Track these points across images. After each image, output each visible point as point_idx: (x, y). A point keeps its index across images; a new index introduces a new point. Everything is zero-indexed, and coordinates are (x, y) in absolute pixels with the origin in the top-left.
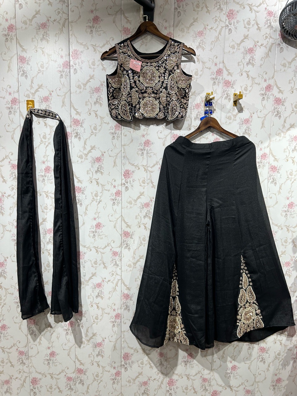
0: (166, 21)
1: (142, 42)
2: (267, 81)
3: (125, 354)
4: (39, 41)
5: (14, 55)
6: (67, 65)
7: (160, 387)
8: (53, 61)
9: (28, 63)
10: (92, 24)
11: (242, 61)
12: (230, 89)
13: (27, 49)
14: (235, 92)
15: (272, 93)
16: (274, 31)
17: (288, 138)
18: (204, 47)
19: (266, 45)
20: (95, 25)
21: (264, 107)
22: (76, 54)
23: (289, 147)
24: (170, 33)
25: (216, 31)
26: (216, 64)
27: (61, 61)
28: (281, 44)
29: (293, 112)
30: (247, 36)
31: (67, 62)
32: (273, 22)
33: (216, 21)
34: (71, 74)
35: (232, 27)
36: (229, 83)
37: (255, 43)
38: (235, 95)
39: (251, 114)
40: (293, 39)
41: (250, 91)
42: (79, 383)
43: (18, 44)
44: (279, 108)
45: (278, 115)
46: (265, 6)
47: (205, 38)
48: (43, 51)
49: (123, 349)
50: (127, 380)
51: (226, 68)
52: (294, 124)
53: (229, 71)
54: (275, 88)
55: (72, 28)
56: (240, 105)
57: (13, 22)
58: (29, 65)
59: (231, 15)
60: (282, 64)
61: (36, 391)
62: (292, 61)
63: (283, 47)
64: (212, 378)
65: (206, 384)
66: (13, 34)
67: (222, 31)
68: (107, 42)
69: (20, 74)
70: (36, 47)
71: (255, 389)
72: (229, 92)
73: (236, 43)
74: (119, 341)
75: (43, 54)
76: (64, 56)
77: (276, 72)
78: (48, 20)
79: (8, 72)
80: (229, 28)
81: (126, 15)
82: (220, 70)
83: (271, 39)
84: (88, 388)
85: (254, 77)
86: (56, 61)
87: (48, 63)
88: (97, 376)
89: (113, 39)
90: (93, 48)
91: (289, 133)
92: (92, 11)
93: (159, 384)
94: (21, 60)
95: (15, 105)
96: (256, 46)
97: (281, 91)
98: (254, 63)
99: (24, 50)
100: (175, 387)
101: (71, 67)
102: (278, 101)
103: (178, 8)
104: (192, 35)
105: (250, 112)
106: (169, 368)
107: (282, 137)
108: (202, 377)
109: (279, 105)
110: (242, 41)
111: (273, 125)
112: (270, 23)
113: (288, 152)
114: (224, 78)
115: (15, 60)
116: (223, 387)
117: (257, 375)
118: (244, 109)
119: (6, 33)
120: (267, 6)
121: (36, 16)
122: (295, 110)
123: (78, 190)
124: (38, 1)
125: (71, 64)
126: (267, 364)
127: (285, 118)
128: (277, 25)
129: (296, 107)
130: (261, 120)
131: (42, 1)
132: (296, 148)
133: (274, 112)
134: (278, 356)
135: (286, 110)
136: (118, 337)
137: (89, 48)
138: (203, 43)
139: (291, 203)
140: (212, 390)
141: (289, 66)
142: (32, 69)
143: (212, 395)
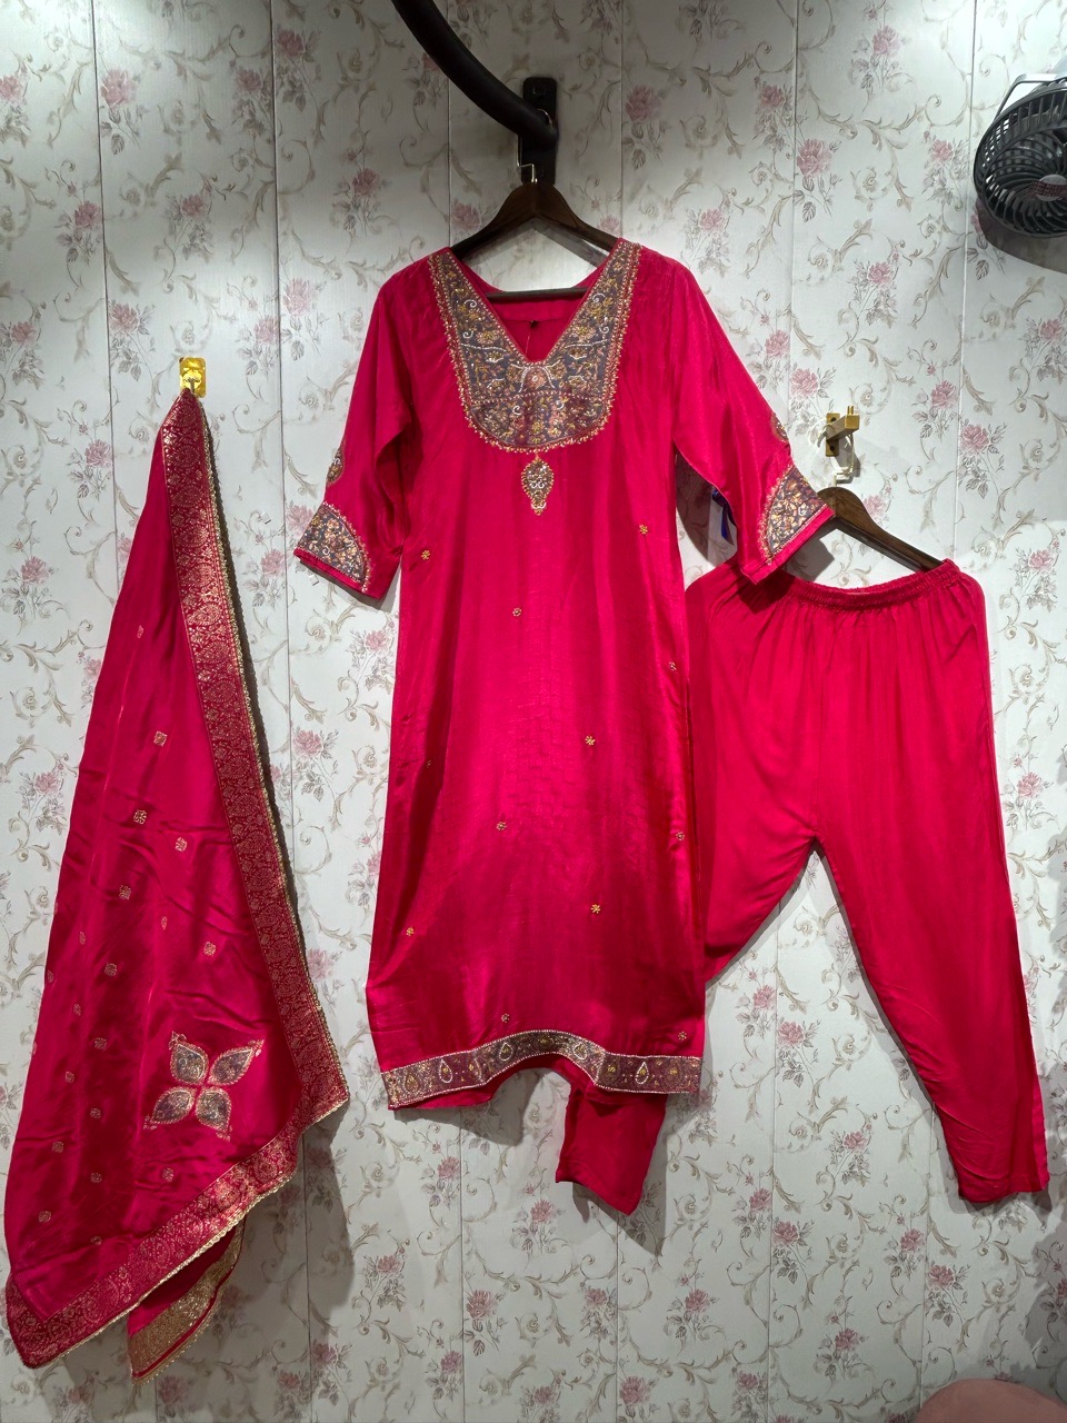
0: (596, 183)
1: (520, 251)
2: (938, 372)
3: (476, 1294)
4: (179, 256)
5: (97, 305)
6: (273, 330)
7: (595, 1405)
8: (225, 318)
9: (141, 329)
10: (351, 197)
11: (852, 306)
12: (814, 398)
13: (138, 284)
14: (831, 407)
15: (955, 410)
16: (957, 208)
17: (1012, 558)
18: (726, 263)
19: (931, 254)
20: (362, 201)
21: (931, 457)
22: (301, 295)
23: (1016, 589)
24: (609, 219)
25: (763, 211)
26: (765, 319)
27: (249, 320)
28: (979, 250)
29: (1025, 471)
30: (868, 223)
31: (272, 320)
32: (952, 178)
33: (761, 180)
34: (283, 359)
35: (814, 197)
36: (809, 381)
37: (894, 247)
38: (832, 418)
39: (886, 481)
40: (1022, 231)
41: (880, 405)
42: (323, 1395)
43: (109, 267)
44: (979, 461)
45: (978, 482)
46: (924, 125)
47: (726, 235)
48: (191, 289)
49: (468, 1279)
50: (483, 1385)
51: (798, 331)
52: (1030, 514)
53: (809, 340)
54: (964, 395)
55: (285, 210)
56: (850, 449)
57: (92, 195)
58: (147, 333)
59: (810, 157)
60: (985, 314)
62: (1018, 306)
63: (986, 259)
64: (772, 1373)
65: (753, 1394)
66: (94, 235)
67: (784, 210)
68: (401, 257)
69: (117, 362)
70: (167, 275)
72: (811, 410)
73: (829, 250)
74: (453, 1254)
75: (191, 297)
76: (260, 301)
77: (966, 341)
78: (209, 189)
79: (76, 358)
80: (807, 199)
81: (466, 166)
82: (781, 338)
83: (944, 233)
84: (351, 1412)
85: (891, 359)
86: (232, 320)
87: (207, 326)
88: (382, 1370)
89: (422, 244)
90: (357, 273)
92: (352, 157)
93: (593, 1393)
94: (120, 318)
95: (98, 464)
96: (896, 257)
97: (983, 406)
98: (892, 313)
99: (129, 287)
100: (646, 1406)
101: (284, 338)
102: (975, 437)
103: (635, 139)
104: (685, 226)
105: (882, 475)
106: (623, 1341)
107: (992, 556)
108: (738, 1371)
109: (979, 451)
110: (851, 243)
111: (963, 517)
112: (942, 183)
113: (1015, 605)
114: (792, 365)
115: (99, 320)
116: (810, 1405)
117: (924, 1363)
118: (862, 466)
119: (69, 232)
120: (932, 125)
121: (169, 174)
122: (1033, 464)
123: (309, 743)
124: (174, 127)
125: (282, 327)
126: (957, 1323)
127: (1000, 492)
128: (965, 187)
129: (1036, 454)
130: (921, 501)
131: (186, 126)
132: (1041, 592)
133: (963, 473)
134: (994, 1298)
135: (1003, 469)
136: (451, 1237)
137: (345, 275)
138: (721, 251)
139: (1030, 776)
140: (772, 1418)
141: (1010, 322)
142: (156, 346)
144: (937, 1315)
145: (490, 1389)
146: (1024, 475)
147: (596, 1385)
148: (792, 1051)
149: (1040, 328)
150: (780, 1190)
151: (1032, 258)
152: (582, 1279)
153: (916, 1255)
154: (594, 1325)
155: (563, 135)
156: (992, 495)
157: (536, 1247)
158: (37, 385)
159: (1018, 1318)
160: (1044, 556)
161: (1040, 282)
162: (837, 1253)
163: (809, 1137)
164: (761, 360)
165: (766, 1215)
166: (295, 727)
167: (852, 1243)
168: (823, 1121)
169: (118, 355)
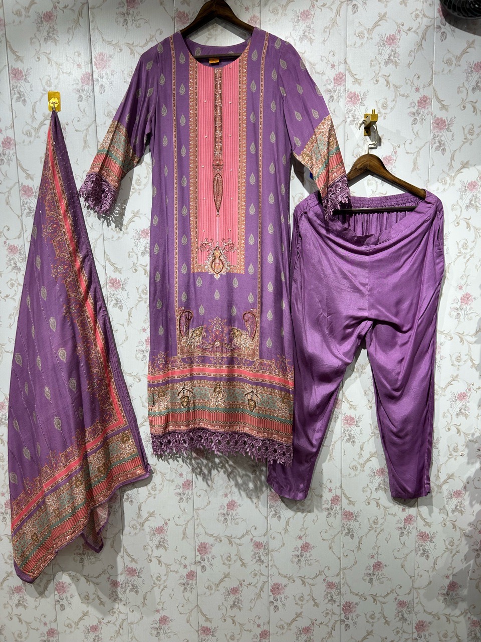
1: (209, 34)
2: (421, 90)
3: (202, 544)
4: (42, 42)
5: (3, 68)
6: (90, 79)
7: (259, 596)
8: (66, 73)
9: (26, 80)
10: (125, 9)
11: (377, 57)
12: (358, 106)
13: (23, 57)
14: (366, 111)
15: (429, 110)
16: (430, 5)
17: (458, 185)
18: (313, 38)
19: (417, 29)
20: (131, 11)
21: (417, 135)
22: (102, 60)
23: (460, 201)
24: (254, 16)
25: (331, 9)
26: (333, 66)
27: (78, 74)
28: (442, 26)
29: (465, 141)
30: (385, 15)
31: (88, 74)
34: (95, 93)
36: (355, 98)
37: (398, 26)
38: (366, 116)
39: (394, 148)
40: (461, 16)
41: (392, 109)
42: (131, 590)
43: (9, 49)
44: (441, 136)
45: (441, 147)
47: (313, 23)
48: (49, 59)
49: (198, 537)
50: (206, 586)
51: (350, 72)
52: (467, 163)
53: (355, 76)
54: (434, 102)
55: (93, 17)
56: (376, 132)
58: (28, 82)
60: (445, 60)
61: (64, 604)
62: (462, 55)
63: (445, 31)
64: (342, 582)
65: (334, 591)
66: (1, 33)
67: (342, 9)
68: (151, 40)
69: (15, 97)
70: (37, 52)
71: (413, 600)
72: (356, 113)
73: (365, 29)
74: (190, 525)
75: (49, 63)
76: (83, 64)
77: (435, 74)
78: (55, 7)
80: (354, 3)
82: (341, 76)
83: (424, 18)
84: (145, 598)
85: (398, 84)
87: (57, 78)
88: (159, 579)
89: (161, 33)
90: (130, 48)
91: (459, 177)
93: (258, 591)
94: (15, 75)
95: (8, 148)
96: (399, 31)
97: (444, 107)
98: (398, 61)
99: (18, 58)
100: (283, 596)
101: (94, 83)
102: (440, 124)
104: (292, 19)
105: (392, 145)
106: (271, 566)
107: (448, 185)
108: (326, 580)
109: (442, 131)
110: (376, 24)
111: (433, 165)
113: (459, 209)
114: (347, 89)
115: (5, 76)
116: (361, 596)
117: (415, 578)
118: (382, 141)
121: (36, 1)
122: (469, 137)
123: (115, 283)
125: (94, 77)
126: (431, 559)
127: (452, 152)
129: (471, 132)
130: (412, 158)
132: (473, 202)
133: (434, 142)
134: (449, 547)
135: (453, 139)
136: (189, 517)
137: (123, 50)
138: (311, 31)
139: (466, 295)
140: (343, 603)
141: (458, 63)
142: (33, 89)
143: (343, 609)
144: (422, 555)
145: (209, 588)
146: (464, 143)
147: (259, 586)
148: (350, 429)
149: (473, 66)
150: (345, 495)
151: (469, 29)
152: (251, 537)
153: (411, 527)
154: (257, 558)
156: (448, 154)
157: (229, 522)
159: (461, 556)
160: (474, 184)
161: (473, 42)
162: (373, 525)
163: (359, 470)
164: (330, 87)
165: (338, 507)
166: (108, 276)
167: (380, 521)
168: (366, 463)
169: (15, 93)
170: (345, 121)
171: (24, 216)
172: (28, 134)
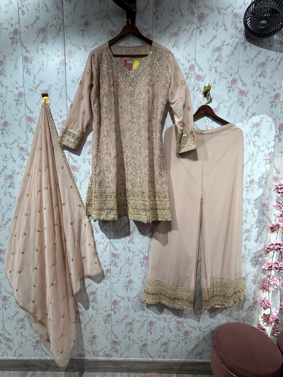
0: (146, 24)
1: (126, 42)
2: (233, 75)
3: (114, 300)
4: (40, 43)
5: (19, 56)
6: (64, 63)
7: (142, 326)
8: (52, 60)
9: (31, 63)
10: (83, 28)
11: (211, 58)
12: (201, 82)
13: (30, 51)
14: (205, 84)
15: (237, 85)
16: (239, 31)
17: (250, 124)
18: (179, 46)
19: (232, 44)
20: (86, 29)
21: (230, 98)
22: (70, 54)
23: (251, 132)
24: (149, 34)
25: (189, 32)
26: (189, 61)
27: (57, 60)
28: (245, 43)
29: (254, 102)
30: (216, 36)
31: (63, 60)
32: (238, 23)
33: (189, 24)
34: (66, 71)
35: (202, 28)
36: (200, 77)
37: (222, 42)
38: (205, 87)
39: (219, 104)
40: (256, 38)
41: (218, 84)
42: (79, 322)
43: (22, 46)
44: (243, 99)
45: (242, 104)
46: (232, 8)
47: (179, 39)
48: (43, 52)
49: (112, 297)
50: (116, 321)
51: (197, 64)
52: (255, 113)
53: (200, 67)
54: (239, 81)
55: (66, 31)
56: (209, 95)
57: (17, 27)
59: (201, 17)
60: (246, 60)
62: (254, 58)
63: (247, 45)
64: (184, 321)
65: (180, 325)
66: (18, 37)
67: (194, 32)
68: (96, 44)
69: (25, 71)
70: (37, 48)
72: (200, 85)
73: (206, 43)
74: (109, 291)
75: (43, 54)
76: (60, 55)
77: (240, 67)
78: (47, 25)
79: (15, 70)
80: (200, 29)
81: (113, 20)
82: (193, 66)
83: (236, 38)
84: (85, 326)
85: (221, 72)
87: (47, 62)
88: (92, 317)
89: (101, 41)
90: (85, 48)
91: (251, 120)
92: (83, 17)
93: (142, 324)
94: (25, 60)
95: (21, 97)
96: (223, 45)
97: (244, 84)
98: (222, 60)
99: (27, 51)
100: (154, 327)
101: (66, 65)
102: (242, 93)
103: (156, 13)
104: (168, 36)
105: (218, 102)
106: (149, 312)
107: (245, 124)
108: (176, 320)
109: (243, 96)
110: (212, 41)
111: (238, 113)
112: (236, 24)
113: (250, 137)
114: (195, 73)
115: (20, 60)
116: (193, 328)
117: (221, 320)
118: (213, 100)
119: (12, 36)
120: (234, 8)
121: (36, 21)
122: (256, 100)
123: (74, 168)
124: (38, 8)
125: (66, 62)
126: (229, 311)
127: (248, 107)
128: (241, 26)
129: (257, 98)
130: (227, 109)
131: (41, 8)
132: (257, 133)
133: (238, 102)
135: (249, 101)
136: (108, 288)
137: (82, 49)
138: (178, 43)
139: (252, 180)
140: (184, 331)
141: (252, 62)
142: (35, 67)
143: (184, 334)
145: (118, 322)
146: (254, 103)
147: (143, 322)
149: (260, 64)
151: (258, 45)
152: (140, 298)
154: (142, 308)
155: (137, 11)
156: (246, 108)
157: (128, 290)
158: (5, 77)
159: (244, 310)
160: (258, 124)
161: (261, 51)
164: (187, 72)
166: (70, 164)
169: (25, 69)
170: (194, 89)
171: (28, 132)
172: (31, 90)
